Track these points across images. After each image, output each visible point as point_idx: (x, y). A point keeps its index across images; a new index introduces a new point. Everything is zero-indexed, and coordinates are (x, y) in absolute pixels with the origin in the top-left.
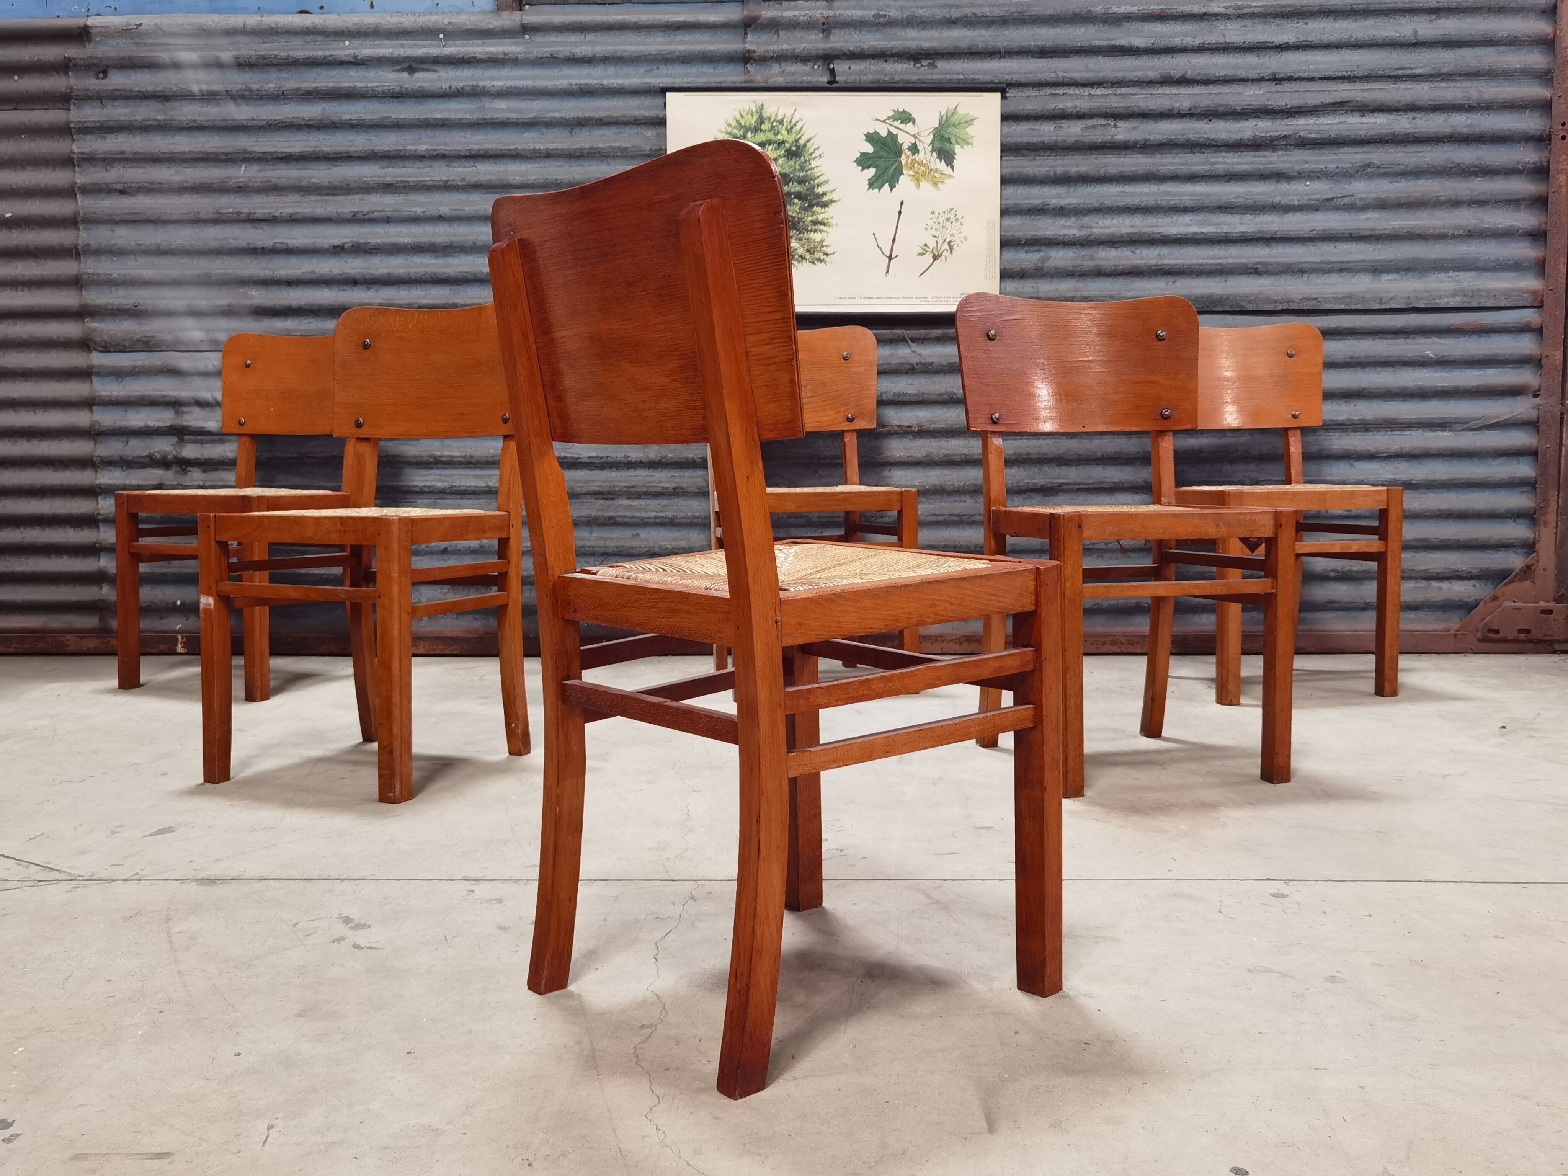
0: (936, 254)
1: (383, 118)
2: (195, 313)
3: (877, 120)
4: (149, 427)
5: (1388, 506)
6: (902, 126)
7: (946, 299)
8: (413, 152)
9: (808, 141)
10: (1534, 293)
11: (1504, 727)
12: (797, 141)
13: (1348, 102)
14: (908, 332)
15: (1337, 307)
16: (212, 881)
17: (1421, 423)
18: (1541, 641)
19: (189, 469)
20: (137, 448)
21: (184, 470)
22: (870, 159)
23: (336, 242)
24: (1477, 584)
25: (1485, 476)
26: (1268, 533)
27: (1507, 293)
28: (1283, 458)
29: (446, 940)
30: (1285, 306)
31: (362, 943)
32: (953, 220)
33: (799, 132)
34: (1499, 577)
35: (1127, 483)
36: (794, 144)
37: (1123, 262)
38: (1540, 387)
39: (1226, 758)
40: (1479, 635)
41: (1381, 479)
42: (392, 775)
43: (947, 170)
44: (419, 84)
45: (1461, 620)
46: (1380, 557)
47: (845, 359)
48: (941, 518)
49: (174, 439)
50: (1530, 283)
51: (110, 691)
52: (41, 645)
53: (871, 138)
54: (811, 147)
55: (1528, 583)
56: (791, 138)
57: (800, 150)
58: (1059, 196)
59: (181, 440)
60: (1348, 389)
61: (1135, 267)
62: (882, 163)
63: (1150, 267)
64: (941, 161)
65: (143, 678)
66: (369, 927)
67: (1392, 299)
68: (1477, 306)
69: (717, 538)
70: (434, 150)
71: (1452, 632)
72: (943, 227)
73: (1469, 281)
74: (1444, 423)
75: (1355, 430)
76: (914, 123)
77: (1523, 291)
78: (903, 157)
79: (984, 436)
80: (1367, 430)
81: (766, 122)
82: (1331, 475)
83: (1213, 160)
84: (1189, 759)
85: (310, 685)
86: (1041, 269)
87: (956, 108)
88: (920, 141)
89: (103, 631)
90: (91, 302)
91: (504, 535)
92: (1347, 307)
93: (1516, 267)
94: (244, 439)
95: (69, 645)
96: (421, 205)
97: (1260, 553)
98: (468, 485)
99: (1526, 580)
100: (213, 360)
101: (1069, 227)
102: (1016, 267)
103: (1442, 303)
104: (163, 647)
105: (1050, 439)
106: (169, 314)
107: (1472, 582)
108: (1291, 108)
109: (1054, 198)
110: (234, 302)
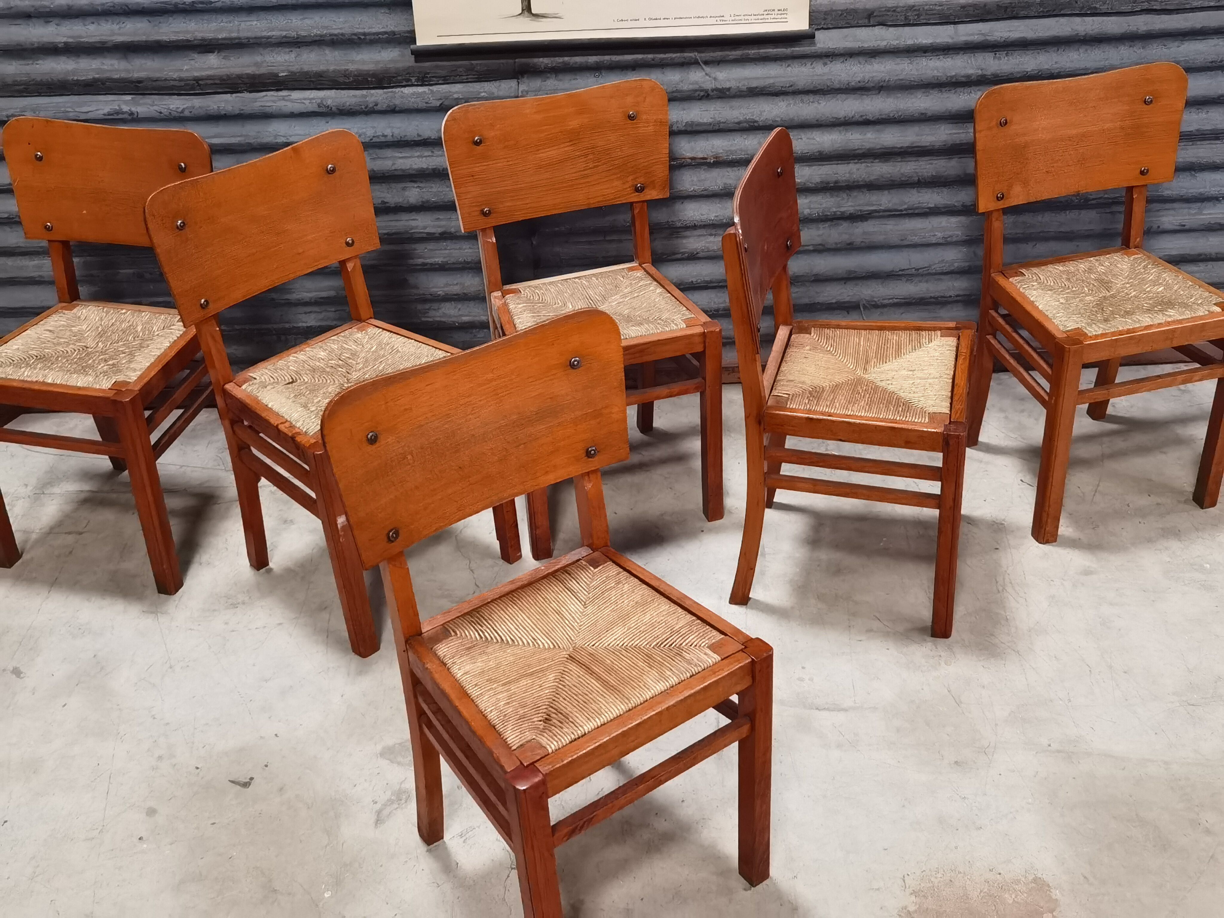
7: (746, 17)
14: (703, 55)
47: (631, 118)
60: (1204, 97)
105: (861, 163)
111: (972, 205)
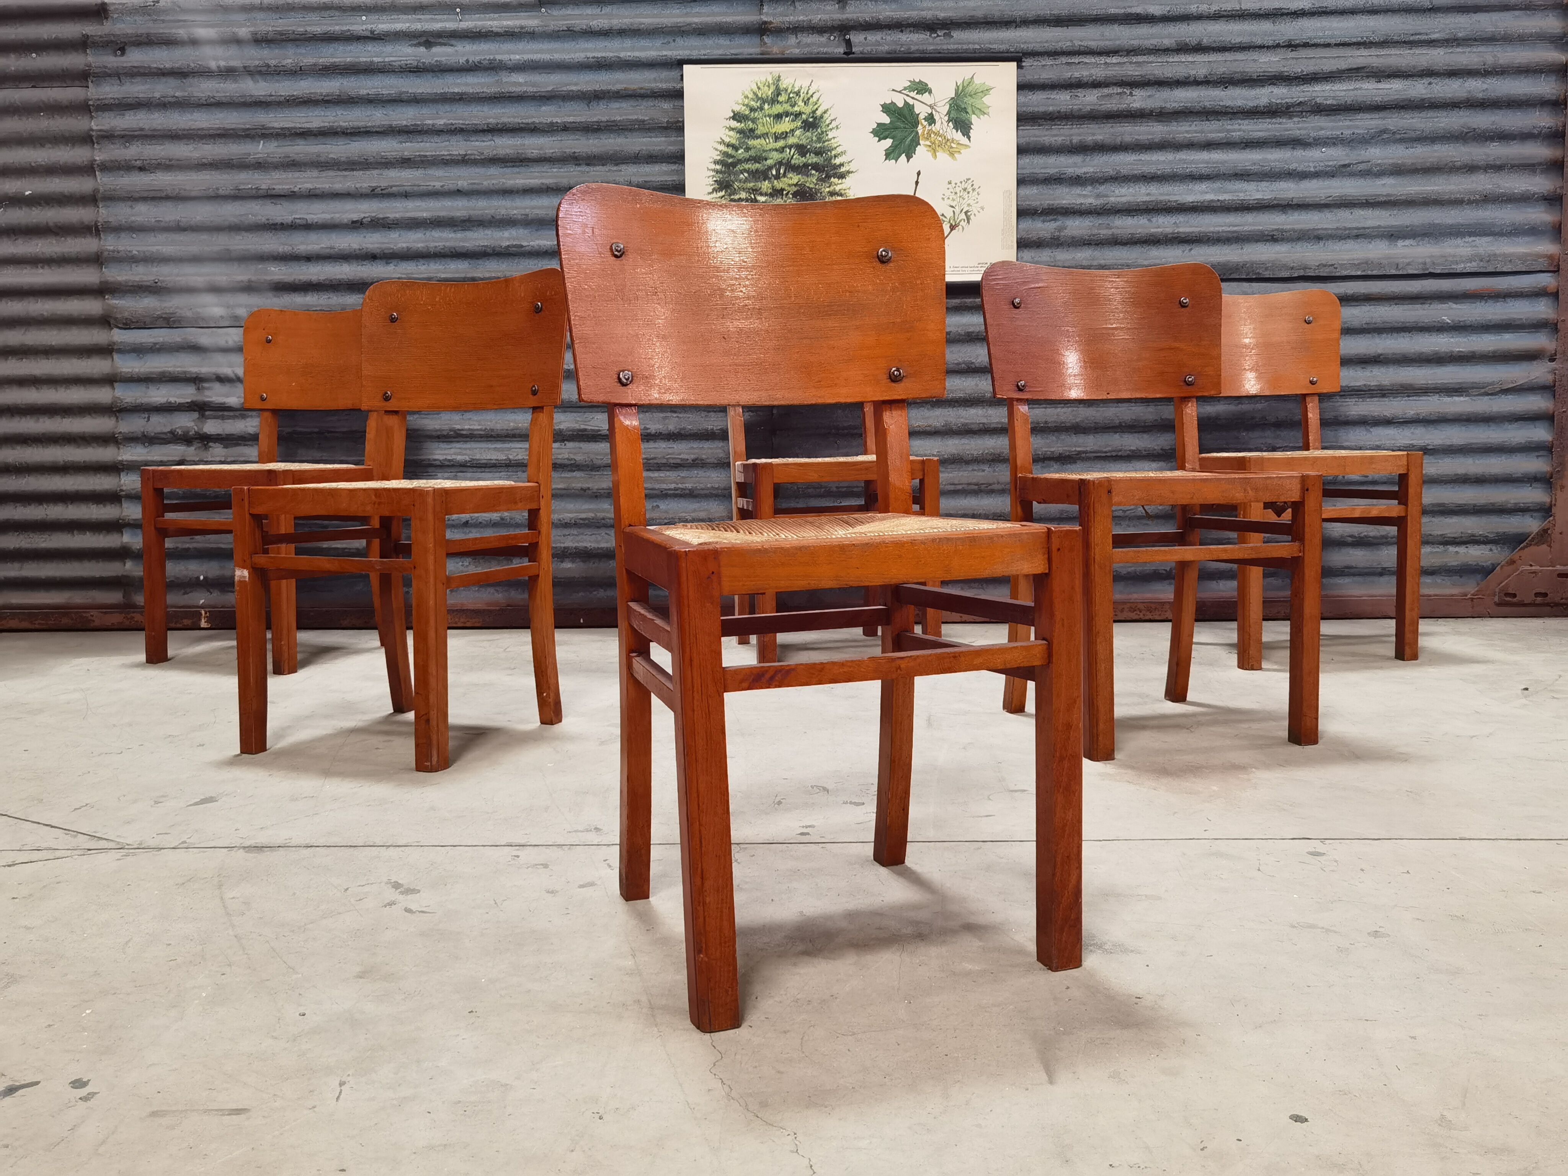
0: (954, 224)
1: (402, 93)
2: (215, 289)
3: (893, 90)
4: (170, 403)
5: (1408, 470)
6: (919, 97)
7: (963, 269)
8: (431, 127)
9: (825, 112)
10: (1550, 257)
11: (1527, 689)
12: (814, 112)
13: (1363, 68)
15: (1353, 273)
16: (259, 848)
17: (1437, 389)
18: (1557, 605)
19: (211, 444)
20: (159, 424)
21: (205, 445)
22: (886, 130)
23: (355, 217)
24: (1494, 548)
25: (1500, 440)
26: (1295, 497)
27: (1523, 258)
28: (1302, 424)
29: (496, 903)
30: (1302, 273)
31: (414, 907)
32: (970, 190)
33: (816, 104)
34: (1516, 541)
35: (1145, 451)
36: (811, 115)
37: (1140, 230)
38: (1556, 351)
39: (1253, 721)
40: (1496, 599)
41: (1398, 445)
42: (429, 744)
43: (964, 140)
44: (436, 59)
45: (1478, 584)
46: (1400, 522)
48: (960, 487)
49: (196, 415)
50: (1546, 247)
51: (138, 665)
52: (65, 621)
53: (887, 108)
54: (827, 118)
55: (1544, 547)
56: (808, 110)
57: (817, 121)
58: (1075, 165)
59: (203, 417)
60: (1365, 355)
61: (1152, 235)
62: (899, 134)
63: (1166, 236)
64: (957, 131)
65: (170, 653)
66: (419, 891)
67: (1408, 264)
68: (1494, 270)
69: (739, 508)
70: (452, 124)
71: (1469, 596)
72: (960, 197)
73: (1485, 246)
74: (1461, 388)
75: (1372, 396)
76: (930, 92)
77: (1540, 256)
78: (920, 127)
79: (1009, 403)
80: (1384, 396)
81: (783, 93)
82: (1347, 441)
83: (1229, 127)
84: (1215, 723)
85: (336, 658)
86: (1058, 238)
87: (973, 77)
88: (936, 111)
89: (127, 607)
90: (111, 279)
91: (534, 506)
92: (1363, 274)
93: (1533, 231)
94: (267, 414)
95: (94, 621)
96: (439, 179)
97: (1287, 517)
98: (488, 457)
99: (1543, 544)
100: (234, 336)
101: (1085, 196)
102: (1033, 236)
103: (1459, 268)
104: (187, 622)
105: (1068, 407)
106: (190, 290)
107: (1489, 547)
108: (1308, 75)
109: (1070, 167)
110: (253, 278)
111: (1170, 449)
